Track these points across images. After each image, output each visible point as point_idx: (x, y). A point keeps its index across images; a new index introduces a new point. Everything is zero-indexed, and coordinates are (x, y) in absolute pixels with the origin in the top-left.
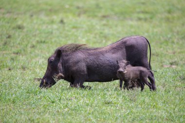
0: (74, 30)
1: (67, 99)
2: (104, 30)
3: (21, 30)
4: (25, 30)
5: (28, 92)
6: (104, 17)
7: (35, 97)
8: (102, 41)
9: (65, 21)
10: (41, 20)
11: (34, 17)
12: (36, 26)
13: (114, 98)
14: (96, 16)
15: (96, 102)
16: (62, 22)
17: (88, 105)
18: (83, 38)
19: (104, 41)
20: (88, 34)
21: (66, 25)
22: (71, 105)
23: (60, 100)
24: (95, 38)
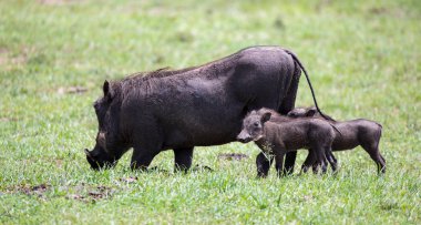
0: (307, 43)
1: (294, 200)
2: (374, 41)
3: (185, 45)
4: (195, 44)
5: (205, 186)
6: (375, 11)
7: (223, 196)
8: (372, 66)
9: (286, 22)
10: (232, 21)
11: (216, 14)
12: (221, 36)
13: (403, 195)
14: (356, 10)
15: (360, 206)
16: (279, 24)
17: (342, 212)
18: (327, 60)
19: (376, 67)
20: (340, 52)
21: (289, 31)
22: (305, 212)
23: (278, 202)
24: (356, 60)
